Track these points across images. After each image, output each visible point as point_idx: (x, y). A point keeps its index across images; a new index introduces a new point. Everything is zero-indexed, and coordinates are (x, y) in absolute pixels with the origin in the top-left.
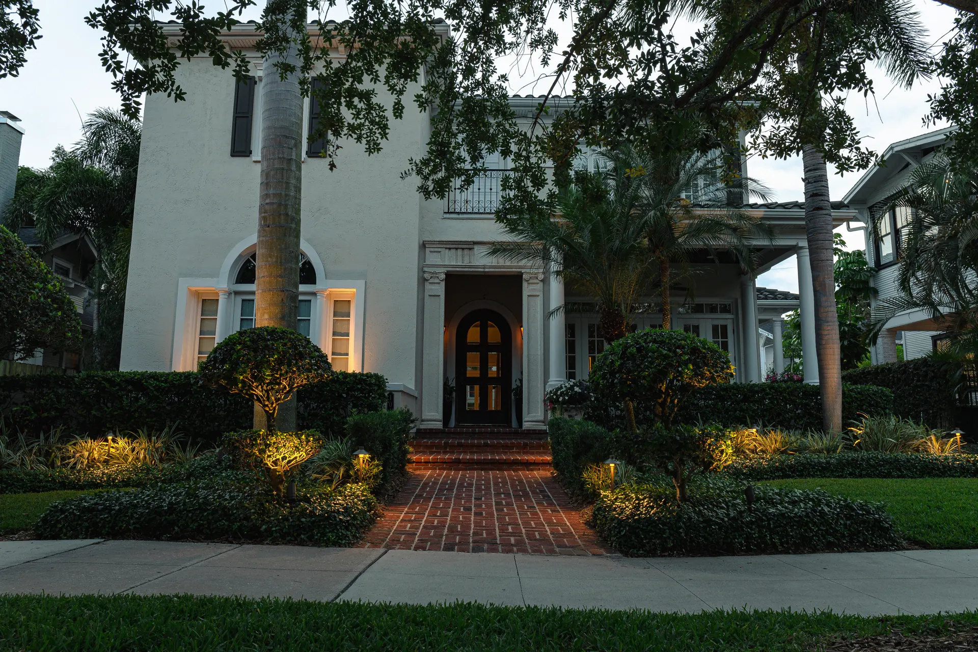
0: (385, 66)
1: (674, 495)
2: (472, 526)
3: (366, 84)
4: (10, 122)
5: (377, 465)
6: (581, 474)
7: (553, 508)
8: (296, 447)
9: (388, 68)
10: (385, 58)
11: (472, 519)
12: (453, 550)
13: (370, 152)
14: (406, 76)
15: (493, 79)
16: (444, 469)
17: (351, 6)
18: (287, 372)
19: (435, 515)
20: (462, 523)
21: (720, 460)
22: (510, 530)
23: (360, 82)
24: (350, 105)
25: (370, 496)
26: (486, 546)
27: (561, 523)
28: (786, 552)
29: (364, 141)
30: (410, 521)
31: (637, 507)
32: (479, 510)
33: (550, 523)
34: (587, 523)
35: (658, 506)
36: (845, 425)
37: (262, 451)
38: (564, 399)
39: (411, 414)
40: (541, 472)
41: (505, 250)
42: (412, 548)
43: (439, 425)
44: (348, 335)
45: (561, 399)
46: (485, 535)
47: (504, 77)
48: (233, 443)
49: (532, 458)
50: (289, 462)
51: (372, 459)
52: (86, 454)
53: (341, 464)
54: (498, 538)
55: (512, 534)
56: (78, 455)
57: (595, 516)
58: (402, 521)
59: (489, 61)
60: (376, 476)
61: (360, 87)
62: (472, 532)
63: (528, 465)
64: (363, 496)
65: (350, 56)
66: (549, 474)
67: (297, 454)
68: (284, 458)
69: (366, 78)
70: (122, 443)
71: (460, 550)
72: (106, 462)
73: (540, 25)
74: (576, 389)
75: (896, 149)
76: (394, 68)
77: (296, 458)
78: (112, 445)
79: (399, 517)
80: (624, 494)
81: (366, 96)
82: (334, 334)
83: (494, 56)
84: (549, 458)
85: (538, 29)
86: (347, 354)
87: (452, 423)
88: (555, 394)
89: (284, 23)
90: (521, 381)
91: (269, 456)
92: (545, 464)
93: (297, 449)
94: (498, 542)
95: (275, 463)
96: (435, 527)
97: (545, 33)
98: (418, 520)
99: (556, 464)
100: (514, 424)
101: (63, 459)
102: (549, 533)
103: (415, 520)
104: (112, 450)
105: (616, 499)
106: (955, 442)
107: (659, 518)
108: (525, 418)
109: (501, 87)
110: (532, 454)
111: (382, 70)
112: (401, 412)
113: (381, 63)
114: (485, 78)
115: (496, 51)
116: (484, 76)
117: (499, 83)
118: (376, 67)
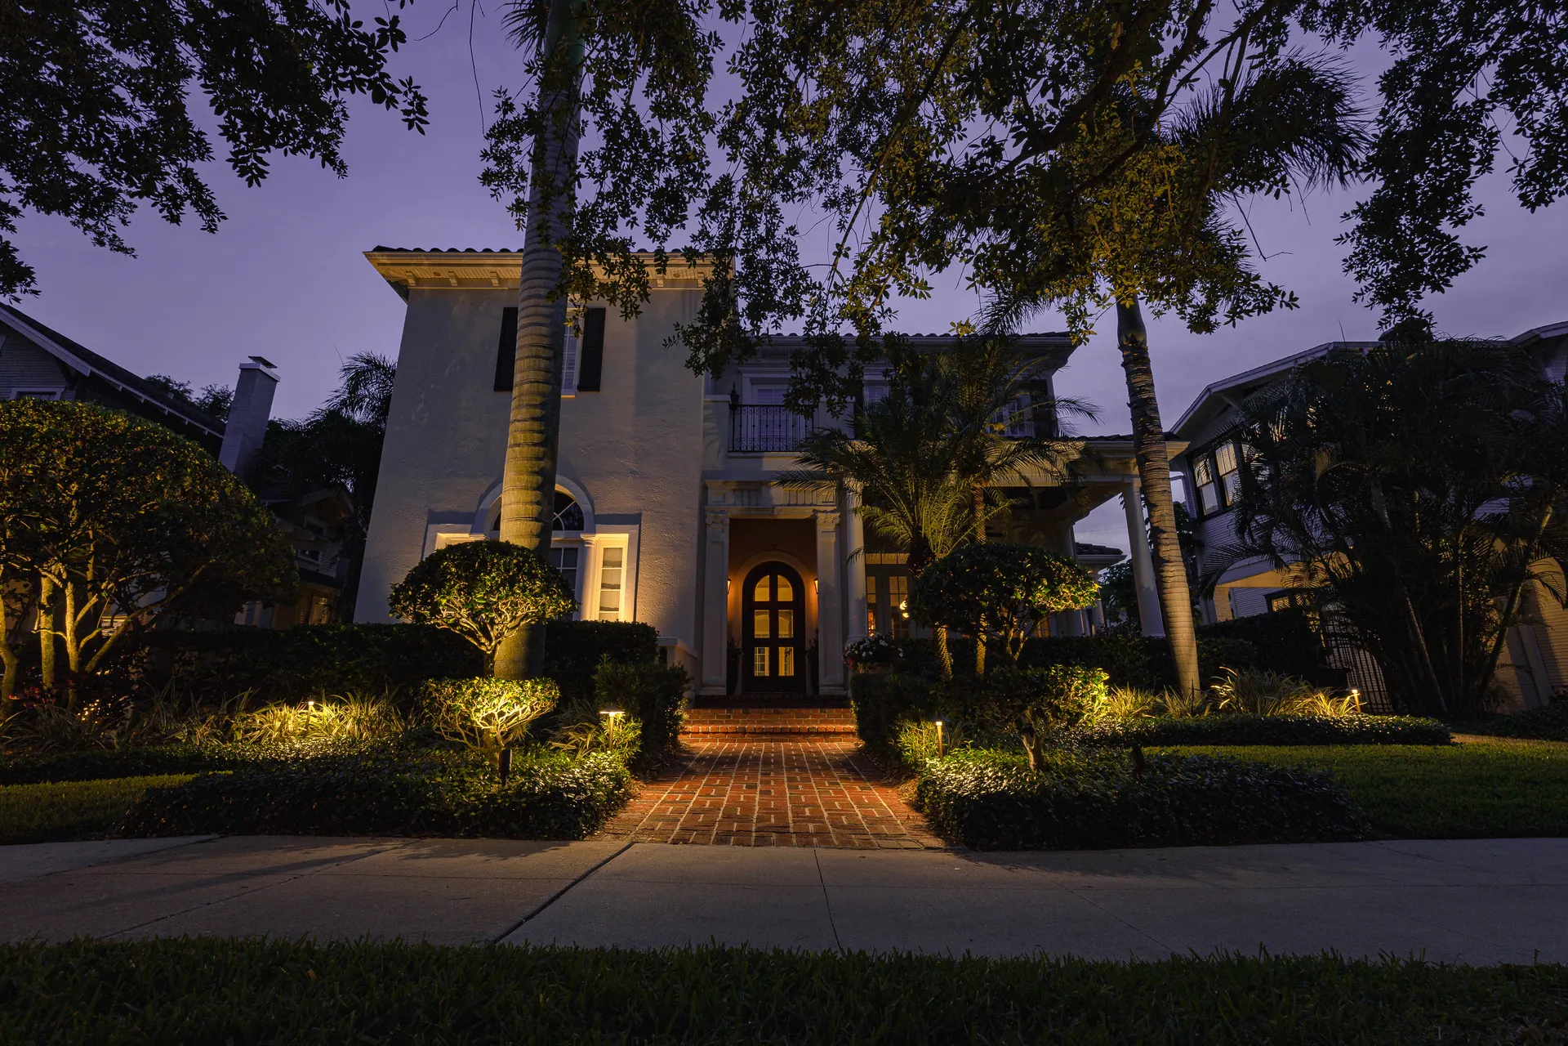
0: (645, 207)
1: (1026, 763)
2: (757, 808)
3: (622, 231)
4: (262, 367)
5: (634, 728)
6: (898, 737)
7: (862, 784)
8: (518, 698)
9: (648, 210)
10: (645, 197)
11: (757, 799)
12: (727, 842)
13: (627, 316)
14: (670, 221)
15: (780, 233)
16: (727, 741)
17: (602, 132)
18: (507, 596)
19: (709, 795)
20: (742, 805)
21: (1092, 710)
22: (808, 813)
23: (614, 228)
24: (601, 258)
25: (621, 767)
26: (774, 836)
27: (875, 804)
28: (1203, 842)
29: (619, 303)
30: (673, 802)
31: (980, 779)
32: (766, 788)
33: (860, 804)
34: (909, 804)
35: (1010, 777)
36: (1205, 684)
37: (469, 704)
38: (867, 655)
39: (686, 673)
40: (843, 743)
41: (794, 481)
42: (670, 840)
43: (722, 691)
44: (618, 587)
45: (864, 654)
46: (773, 820)
47: (792, 230)
48: (431, 693)
49: (831, 727)
50: (509, 719)
51: (628, 720)
52: (278, 724)
53: (590, 729)
54: (792, 825)
55: (811, 819)
56: (266, 726)
57: (921, 793)
58: (664, 802)
59: (773, 211)
60: (632, 743)
61: (613, 234)
62: (755, 816)
63: (826, 735)
64: (610, 767)
65: (600, 194)
66: (852, 746)
67: (517, 709)
68: (501, 714)
69: (621, 222)
70: (328, 711)
71: (737, 843)
72: (304, 735)
73: (835, 180)
74: (882, 643)
75: (1213, 390)
76: (655, 210)
77: (516, 714)
78: (315, 713)
79: (659, 798)
80: (958, 762)
81: (623, 246)
82: (603, 586)
83: (781, 205)
84: (853, 727)
85: (834, 186)
86: (617, 609)
87: (739, 690)
88: (857, 648)
89: (519, 152)
90: (816, 641)
91: (478, 710)
92: (847, 733)
93: (519, 702)
94: (791, 830)
95: (488, 719)
96: (705, 811)
97: (842, 190)
98: (684, 801)
99: (861, 733)
100: (809, 691)
101: (246, 731)
102: (860, 817)
103: (680, 801)
104: (312, 719)
105: (948, 769)
106: (1352, 702)
107: (1017, 793)
108: (822, 681)
109: (788, 242)
110: (832, 723)
111: (641, 213)
112: (673, 669)
113: (640, 204)
114: (770, 232)
115: (783, 196)
116: (768, 230)
117: (786, 237)
118: (633, 208)
